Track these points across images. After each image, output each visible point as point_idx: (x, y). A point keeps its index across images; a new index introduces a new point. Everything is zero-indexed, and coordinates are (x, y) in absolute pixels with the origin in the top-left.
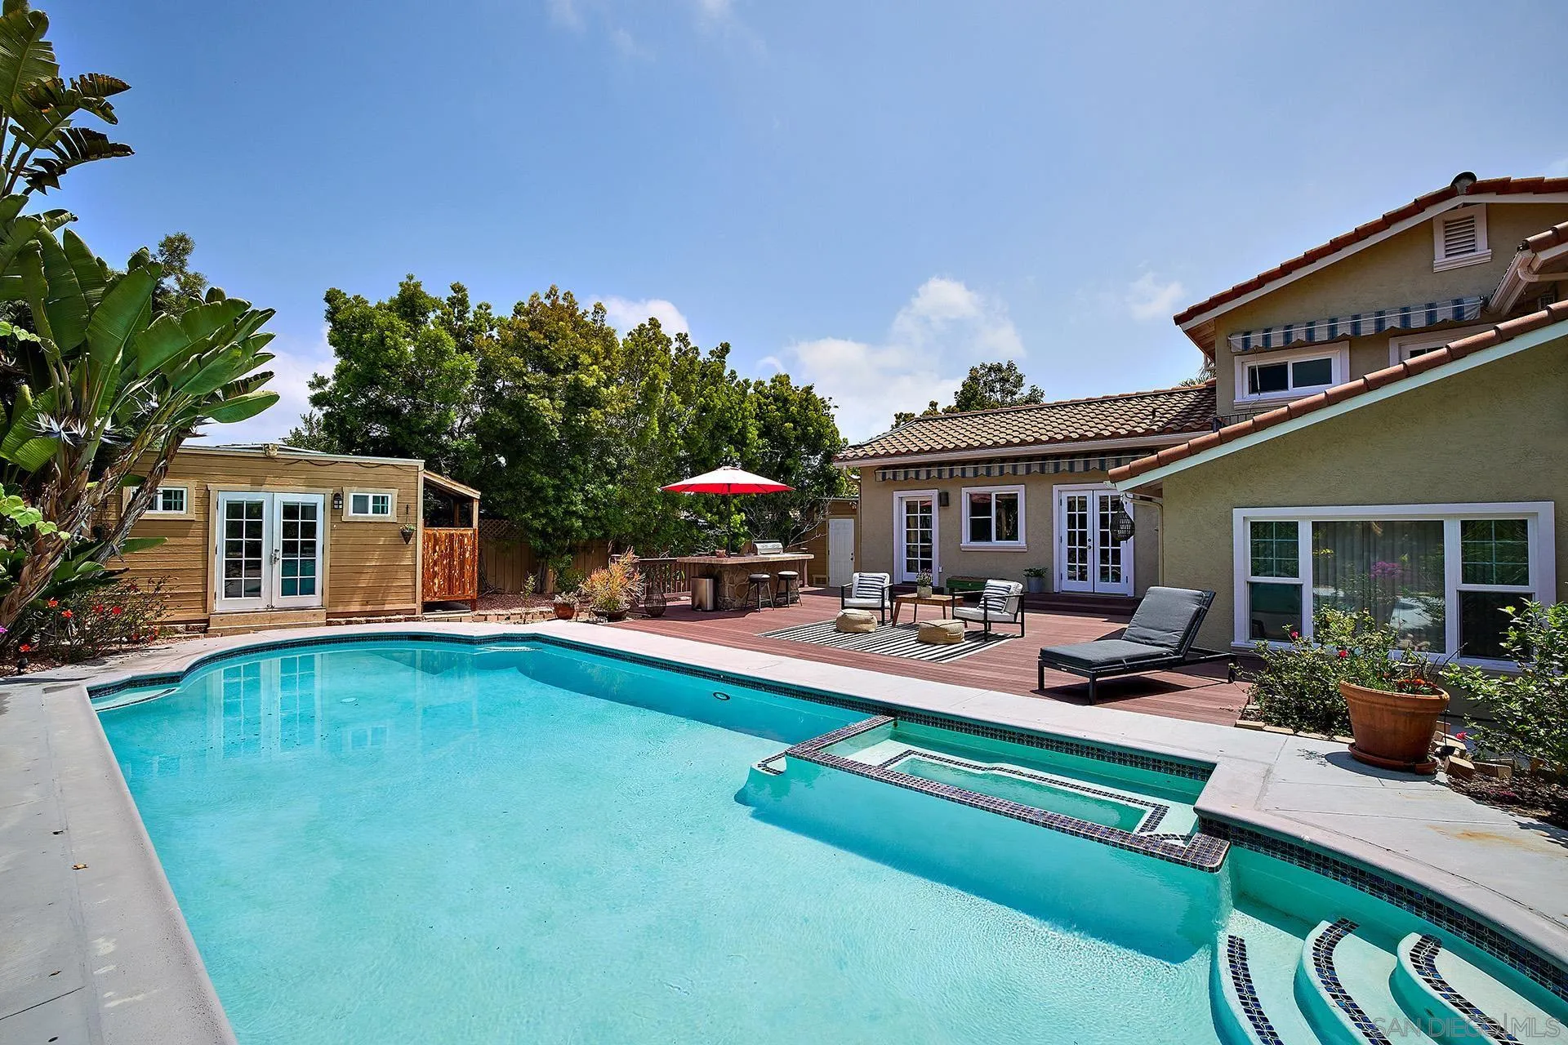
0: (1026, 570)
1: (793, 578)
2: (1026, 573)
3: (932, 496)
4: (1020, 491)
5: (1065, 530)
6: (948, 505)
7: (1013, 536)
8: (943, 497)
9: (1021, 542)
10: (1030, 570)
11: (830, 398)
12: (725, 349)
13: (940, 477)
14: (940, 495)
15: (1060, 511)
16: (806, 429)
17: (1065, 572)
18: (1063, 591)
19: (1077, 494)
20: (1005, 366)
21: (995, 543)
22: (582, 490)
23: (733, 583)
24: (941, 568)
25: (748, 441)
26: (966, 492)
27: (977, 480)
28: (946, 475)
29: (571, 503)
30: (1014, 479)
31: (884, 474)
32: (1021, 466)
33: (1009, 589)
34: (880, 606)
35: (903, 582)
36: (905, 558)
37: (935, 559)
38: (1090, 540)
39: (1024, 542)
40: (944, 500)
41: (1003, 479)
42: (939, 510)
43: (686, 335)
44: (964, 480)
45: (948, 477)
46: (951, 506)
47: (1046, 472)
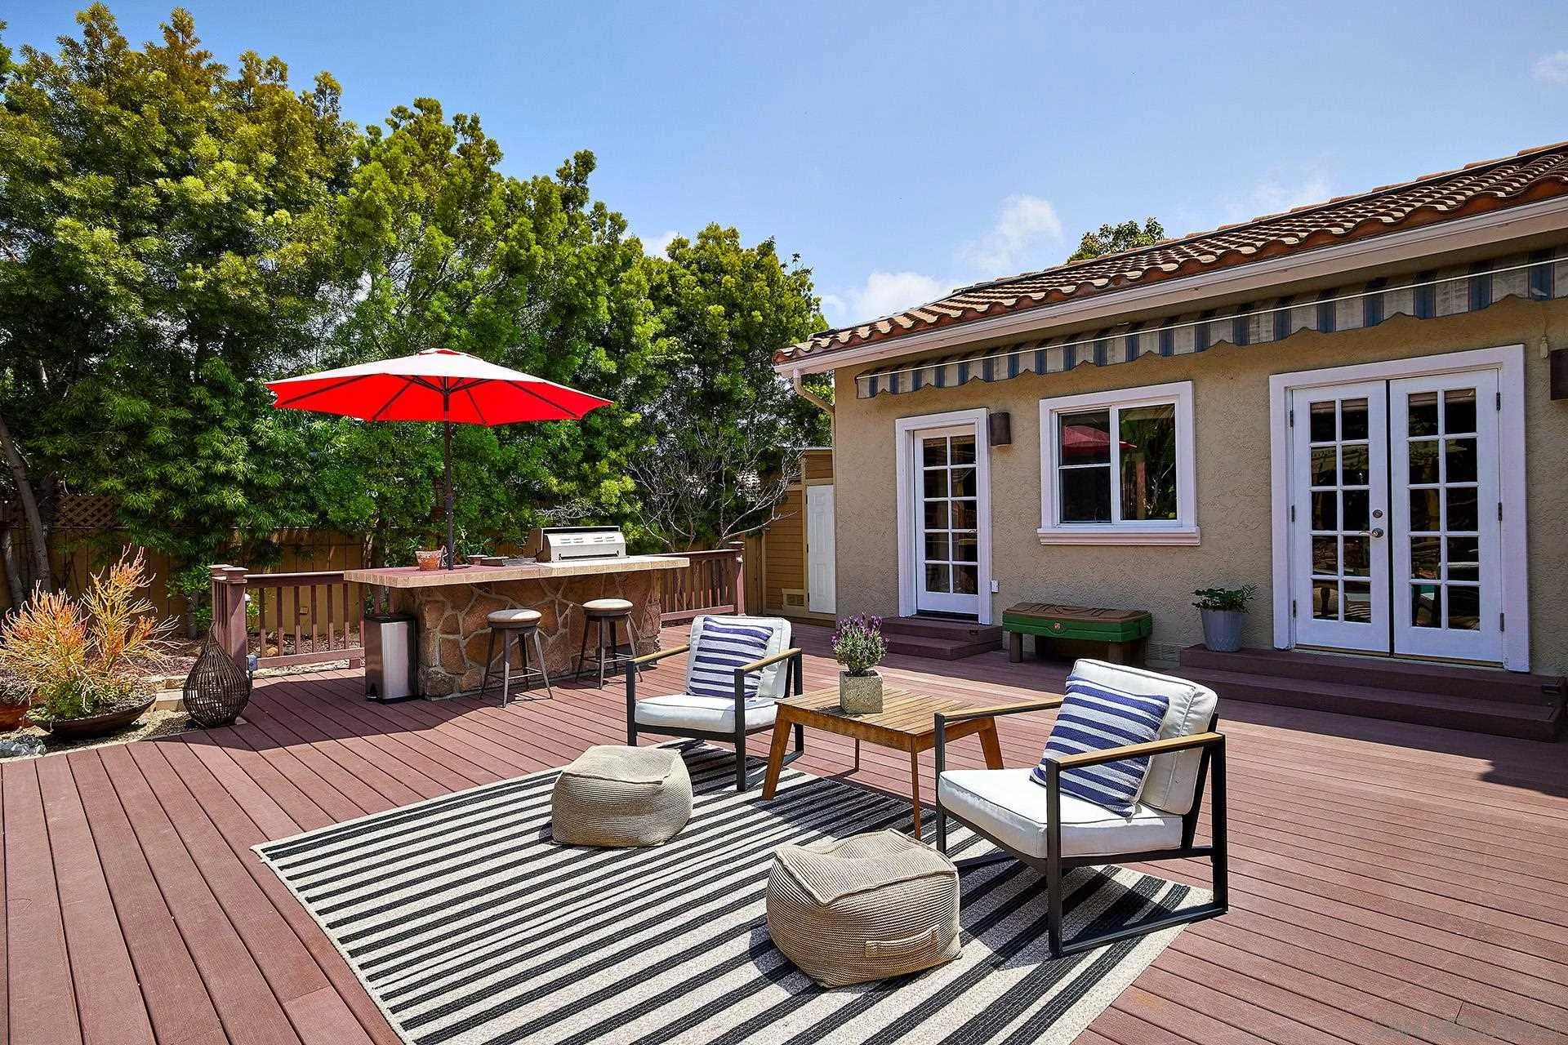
0: (1198, 593)
1: (620, 614)
2: (1199, 599)
3: (974, 422)
4: (1179, 396)
5: (1303, 491)
6: (1009, 441)
7: (1165, 507)
8: (996, 422)
9: (1185, 520)
10: (1211, 593)
11: (797, 256)
12: (586, 162)
13: (988, 377)
14: (991, 419)
15: (1289, 445)
16: (750, 315)
17: (1306, 596)
18: (1298, 646)
19: (1338, 395)
20: (1142, 228)
21: (1118, 526)
22: (245, 431)
23: (456, 631)
24: (995, 583)
25: (634, 340)
26: (1048, 410)
27: (1074, 377)
28: (1002, 371)
29: (217, 456)
30: (1166, 366)
31: (874, 382)
32: (1182, 333)
33: (1162, 712)
34: (729, 727)
35: (920, 612)
36: (922, 560)
37: (983, 563)
38: (1378, 514)
39: (1193, 522)
40: (1001, 431)
41: (1139, 369)
42: (990, 452)
43: (475, 121)
44: (1043, 382)
45: (1005, 375)
46: (1016, 444)
47: (1253, 339)
